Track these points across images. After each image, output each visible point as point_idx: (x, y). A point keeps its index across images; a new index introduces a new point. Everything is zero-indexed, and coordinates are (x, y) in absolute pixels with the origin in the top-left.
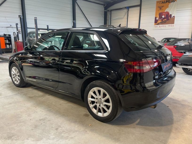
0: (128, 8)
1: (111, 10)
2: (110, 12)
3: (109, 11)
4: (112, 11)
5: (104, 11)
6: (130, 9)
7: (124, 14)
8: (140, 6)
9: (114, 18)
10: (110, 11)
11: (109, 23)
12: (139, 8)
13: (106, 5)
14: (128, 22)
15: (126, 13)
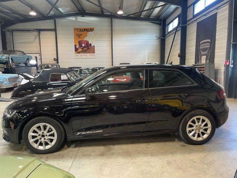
0: (39, 31)
2: (11, 33)
7: (34, 37)
8: (55, 30)
10: (10, 30)
12: (53, 33)
13: (3, 22)
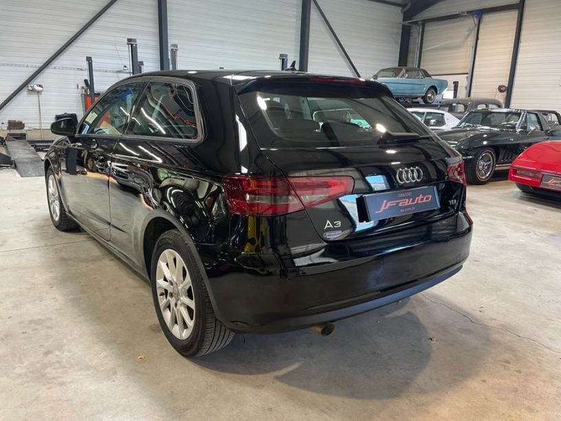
0: (480, 14)
1: (424, 22)
2: (421, 27)
3: (416, 23)
4: (426, 24)
5: (403, 26)
6: (487, 18)
7: (467, 33)
8: (520, 7)
9: (431, 46)
10: (420, 23)
11: (413, 62)
12: (514, 14)
13: (409, 5)
14: (477, 59)
15: (472, 30)
